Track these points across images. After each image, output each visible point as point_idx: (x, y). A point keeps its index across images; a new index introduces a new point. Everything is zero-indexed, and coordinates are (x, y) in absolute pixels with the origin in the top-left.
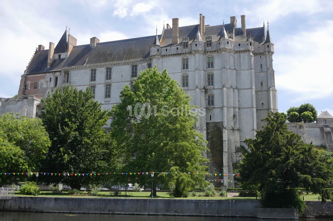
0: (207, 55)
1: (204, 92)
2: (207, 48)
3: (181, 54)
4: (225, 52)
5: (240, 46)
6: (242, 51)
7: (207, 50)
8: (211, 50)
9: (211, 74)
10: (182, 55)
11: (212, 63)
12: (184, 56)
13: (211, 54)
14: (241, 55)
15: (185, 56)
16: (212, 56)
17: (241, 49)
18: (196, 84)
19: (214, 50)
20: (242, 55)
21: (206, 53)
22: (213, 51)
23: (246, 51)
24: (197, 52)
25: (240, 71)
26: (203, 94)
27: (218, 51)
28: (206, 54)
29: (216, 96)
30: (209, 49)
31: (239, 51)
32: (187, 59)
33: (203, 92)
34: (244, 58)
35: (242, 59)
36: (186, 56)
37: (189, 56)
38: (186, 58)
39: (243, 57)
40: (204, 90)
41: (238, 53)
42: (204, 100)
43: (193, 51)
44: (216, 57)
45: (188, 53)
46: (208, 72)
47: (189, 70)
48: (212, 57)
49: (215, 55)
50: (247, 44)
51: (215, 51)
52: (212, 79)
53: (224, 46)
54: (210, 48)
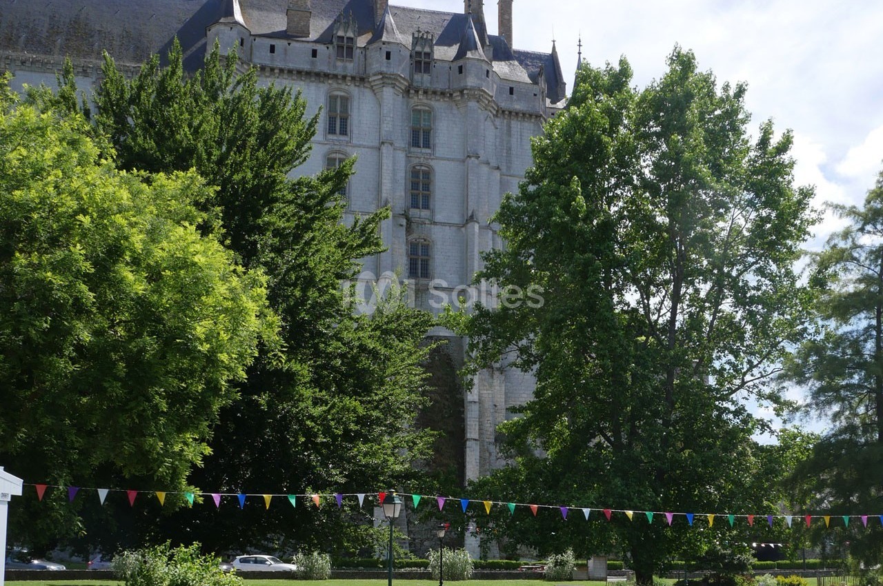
0: (412, 101)
1: (404, 228)
2: (417, 77)
3: (327, 76)
4: (478, 102)
5: (514, 96)
6: (517, 114)
7: (415, 84)
8: (429, 85)
9: (423, 168)
10: (330, 82)
11: (427, 133)
12: (335, 85)
13: (425, 101)
14: (512, 126)
15: (339, 86)
16: (427, 108)
17: (518, 106)
18: (384, 195)
19: (439, 86)
20: (516, 125)
21: (412, 91)
22: (435, 93)
23: (531, 116)
24: (390, 82)
25: (509, 178)
26: (403, 231)
27: (451, 95)
28: (411, 96)
29: (439, 247)
30: (423, 79)
31: (510, 112)
32: (345, 101)
33: (401, 225)
34: (521, 139)
35: (514, 140)
36: (343, 86)
37: (353, 90)
38: (342, 94)
39: (519, 133)
40: (404, 222)
41: (506, 116)
42: (405, 254)
43: (375, 75)
44: (444, 114)
45: (353, 78)
46: (415, 161)
47: (354, 141)
48: (430, 112)
49: (439, 105)
50: (535, 95)
51: (443, 94)
52: (427, 187)
53: (479, 82)
54: (426, 77)
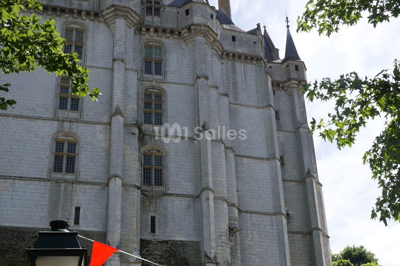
0: (144, 38)
1: (137, 136)
2: (148, 19)
3: (63, 10)
4: (204, 37)
5: (237, 43)
6: (240, 57)
7: (146, 23)
8: (159, 24)
9: (155, 91)
10: (66, 15)
11: (159, 64)
12: (71, 19)
13: (156, 38)
14: (237, 66)
15: (75, 20)
16: (158, 44)
17: (240, 50)
18: (115, 103)
19: (169, 25)
20: (239, 66)
21: (144, 29)
22: (164, 31)
23: (252, 59)
24: (122, 14)
25: (237, 106)
26: (135, 141)
27: (180, 33)
28: (143, 33)
29: (172, 157)
30: (153, 20)
31: (234, 55)
32: (81, 33)
33: (134, 134)
34: (245, 76)
35: (239, 77)
36: (79, 20)
37: (89, 23)
38: (78, 27)
39: (243, 72)
40: (136, 131)
41: (231, 58)
42: (137, 159)
43: (108, 8)
44: (173, 49)
45: (88, 13)
46: (148, 84)
47: (88, 63)
48: (160, 48)
49: (169, 42)
50: (255, 43)
51: (172, 32)
52: (159, 106)
53: (204, 20)
54: (156, 18)
